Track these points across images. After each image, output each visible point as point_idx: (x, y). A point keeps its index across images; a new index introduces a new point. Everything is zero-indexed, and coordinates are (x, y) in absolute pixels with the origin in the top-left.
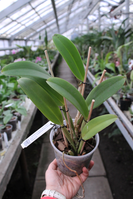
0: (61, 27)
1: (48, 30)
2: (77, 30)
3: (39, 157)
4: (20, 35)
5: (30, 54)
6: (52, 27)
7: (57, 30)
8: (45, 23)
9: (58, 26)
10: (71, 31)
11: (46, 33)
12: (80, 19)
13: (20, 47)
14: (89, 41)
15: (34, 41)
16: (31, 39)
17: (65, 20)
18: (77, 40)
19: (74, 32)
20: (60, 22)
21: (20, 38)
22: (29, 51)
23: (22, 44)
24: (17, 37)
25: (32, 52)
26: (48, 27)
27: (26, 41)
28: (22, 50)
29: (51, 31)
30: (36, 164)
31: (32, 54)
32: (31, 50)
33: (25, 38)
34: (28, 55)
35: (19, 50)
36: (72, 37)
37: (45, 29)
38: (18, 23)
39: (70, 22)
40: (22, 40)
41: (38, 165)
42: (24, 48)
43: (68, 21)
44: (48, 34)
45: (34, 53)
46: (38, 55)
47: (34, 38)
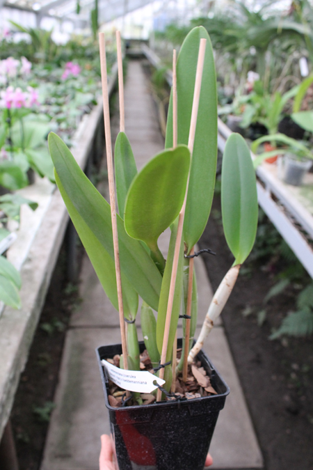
2: (171, 5)
3: (56, 381)
5: (48, 53)
10: (157, 6)
11: (96, 1)
13: (22, 31)
15: (61, 20)
16: (52, 12)
19: (163, 9)
22: (44, 43)
23: (28, 21)
25: (52, 48)
27: (39, 15)
28: (27, 38)
30: (43, 411)
31: (54, 54)
32: (50, 42)
33: (36, 7)
34: (40, 55)
35: (18, 38)
36: (157, 22)
40: (27, 10)
41: (49, 414)
42: (32, 33)
45: (59, 52)
46: (70, 59)
47: (61, 11)
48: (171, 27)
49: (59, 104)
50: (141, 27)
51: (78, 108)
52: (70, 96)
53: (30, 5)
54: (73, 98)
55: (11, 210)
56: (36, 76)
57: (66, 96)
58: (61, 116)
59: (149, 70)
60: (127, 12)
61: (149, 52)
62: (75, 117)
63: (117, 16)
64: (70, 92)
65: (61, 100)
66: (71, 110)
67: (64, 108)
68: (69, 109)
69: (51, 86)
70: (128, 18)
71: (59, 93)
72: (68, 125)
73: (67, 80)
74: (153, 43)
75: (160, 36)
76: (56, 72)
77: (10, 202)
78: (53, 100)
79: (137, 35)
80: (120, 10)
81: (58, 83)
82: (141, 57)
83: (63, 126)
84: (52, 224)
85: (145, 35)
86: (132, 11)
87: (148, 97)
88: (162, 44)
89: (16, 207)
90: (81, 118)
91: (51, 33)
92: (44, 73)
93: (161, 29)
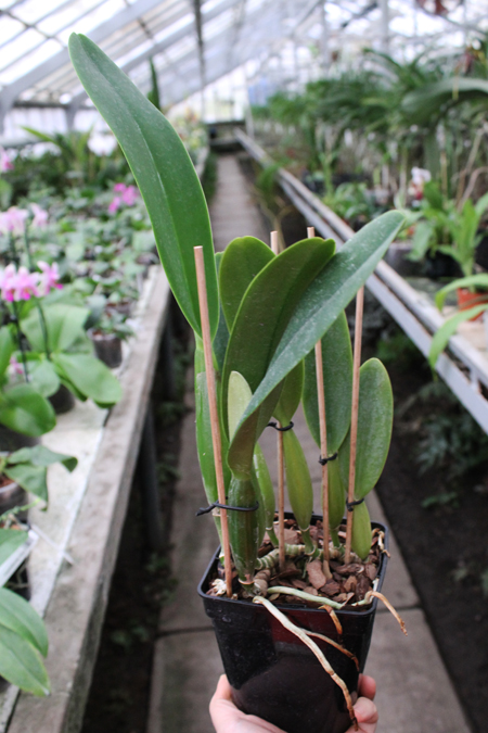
0: (211, 53)
1: (159, 61)
4: (41, 85)
5: (86, 170)
6: (174, 53)
7: (194, 63)
8: (149, 34)
9: (201, 43)
10: (251, 67)
11: (154, 77)
12: (286, 16)
13: (44, 139)
14: (351, 104)
17: (226, 19)
18: (278, 106)
19: (259, 73)
20: (210, 31)
21: (43, 98)
22: (80, 152)
23: (54, 123)
24: (27, 96)
25: (92, 160)
26: (160, 49)
27: (69, 110)
28: (55, 149)
29: (172, 67)
31: (98, 168)
32: (87, 151)
33: (65, 99)
34: (76, 172)
35: (39, 151)
36: (253, 93)
37: (149, 57)
38: (28, 27)
39: (246, 30)
40: (52, 105)
42: (59, 140)
43: (238, 25)
44: (163, 81)
45: (104, 165)
48: (278, 99)
49: (107, 258)
50: (231, 103)
51: (138, 261)
52: (124, 241)
53: (55, 97)
54: (129, 244)
55: (30, 479)
56: (70, 208)
57: (118, 240)
58: (110, 281)
59: (249, 167)
60: (205, 84)
61: (247, 141)
62: (134, 277)
63: (192, 92)
64: (123, 232)
65: (110, 249)
66: (127, 266)
67: (116, 263)
68: (123, 264)
69: (94, 224)
70: (209, 92)
71: (107, 237)
72: (122, 295)
73: (120, 210)
74: (250, 125)
75: (260, 113)
76: (101, 199)
77: (27, 463)
78: (98, 250)
79: (225, 115)
80: (195, 82)
81: (105, 218)
82: (235, 148)
83: (115, 298)
84: (106, 487)
85: (238, 113)
86: (214, 80)
87: (254, 211)
88: (266, 126)
89: (37, 471)
90: (145, 276)
91: (88, 136)
92: (82, 202)
93: (262, 102)
